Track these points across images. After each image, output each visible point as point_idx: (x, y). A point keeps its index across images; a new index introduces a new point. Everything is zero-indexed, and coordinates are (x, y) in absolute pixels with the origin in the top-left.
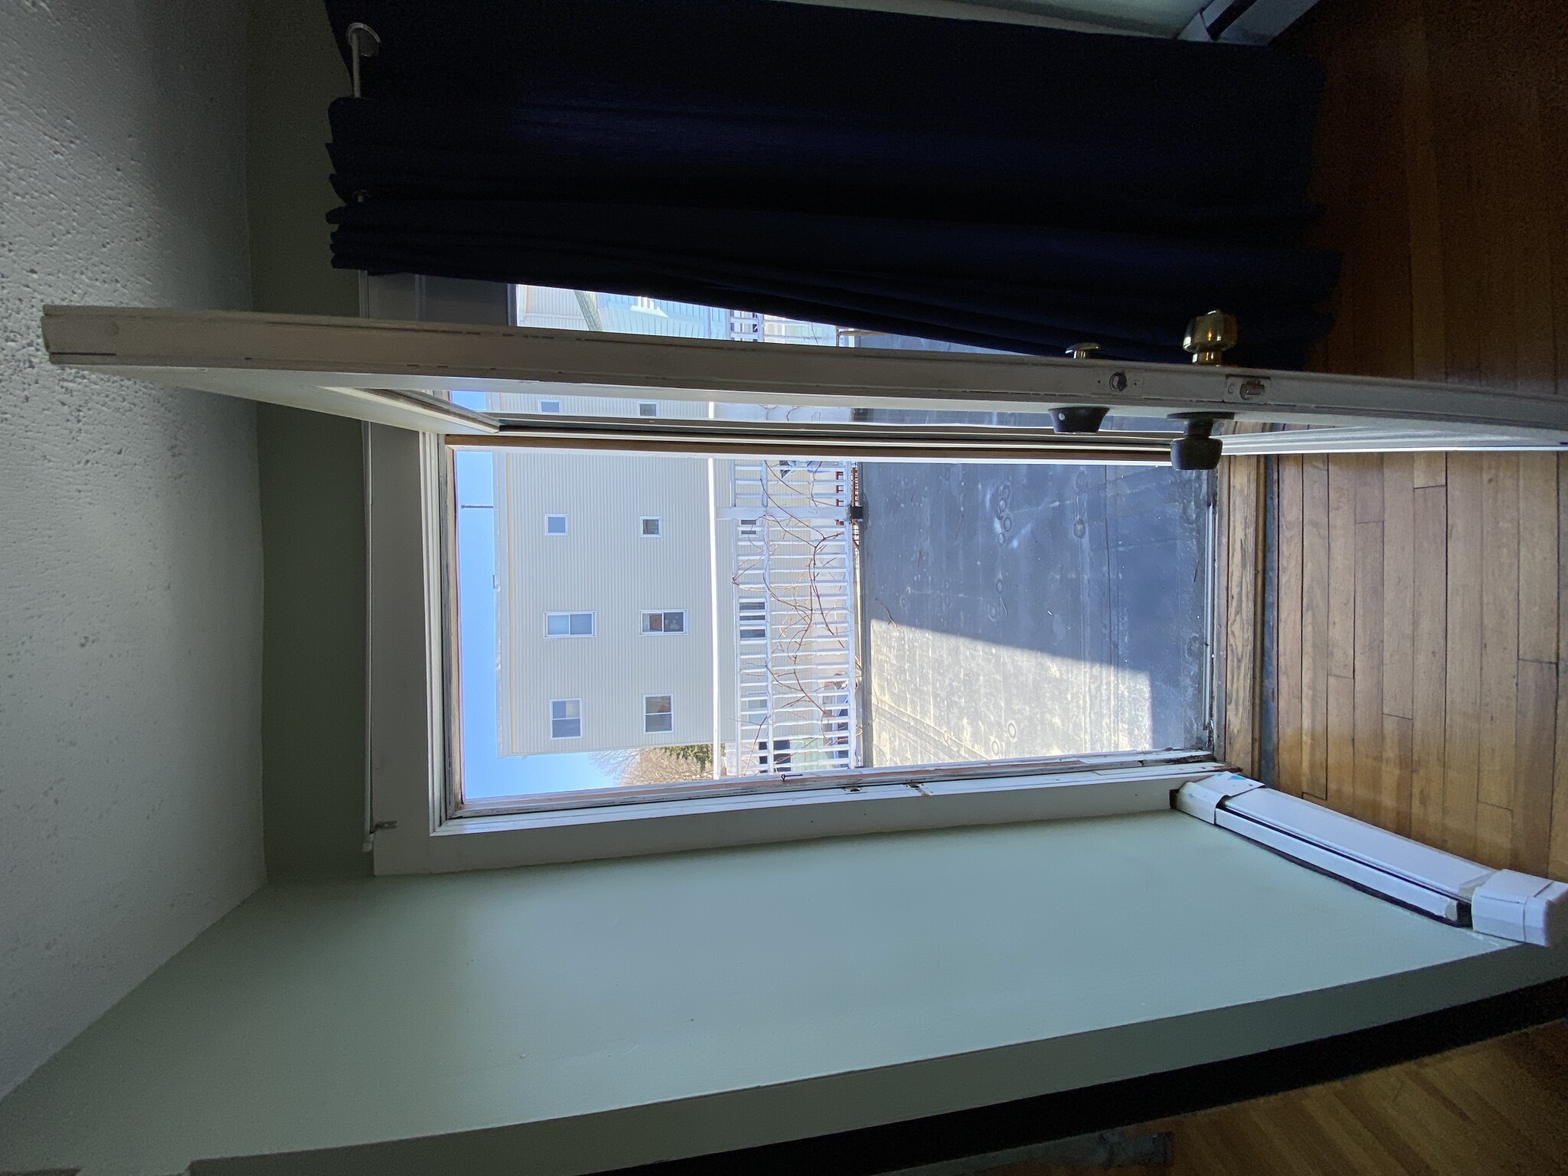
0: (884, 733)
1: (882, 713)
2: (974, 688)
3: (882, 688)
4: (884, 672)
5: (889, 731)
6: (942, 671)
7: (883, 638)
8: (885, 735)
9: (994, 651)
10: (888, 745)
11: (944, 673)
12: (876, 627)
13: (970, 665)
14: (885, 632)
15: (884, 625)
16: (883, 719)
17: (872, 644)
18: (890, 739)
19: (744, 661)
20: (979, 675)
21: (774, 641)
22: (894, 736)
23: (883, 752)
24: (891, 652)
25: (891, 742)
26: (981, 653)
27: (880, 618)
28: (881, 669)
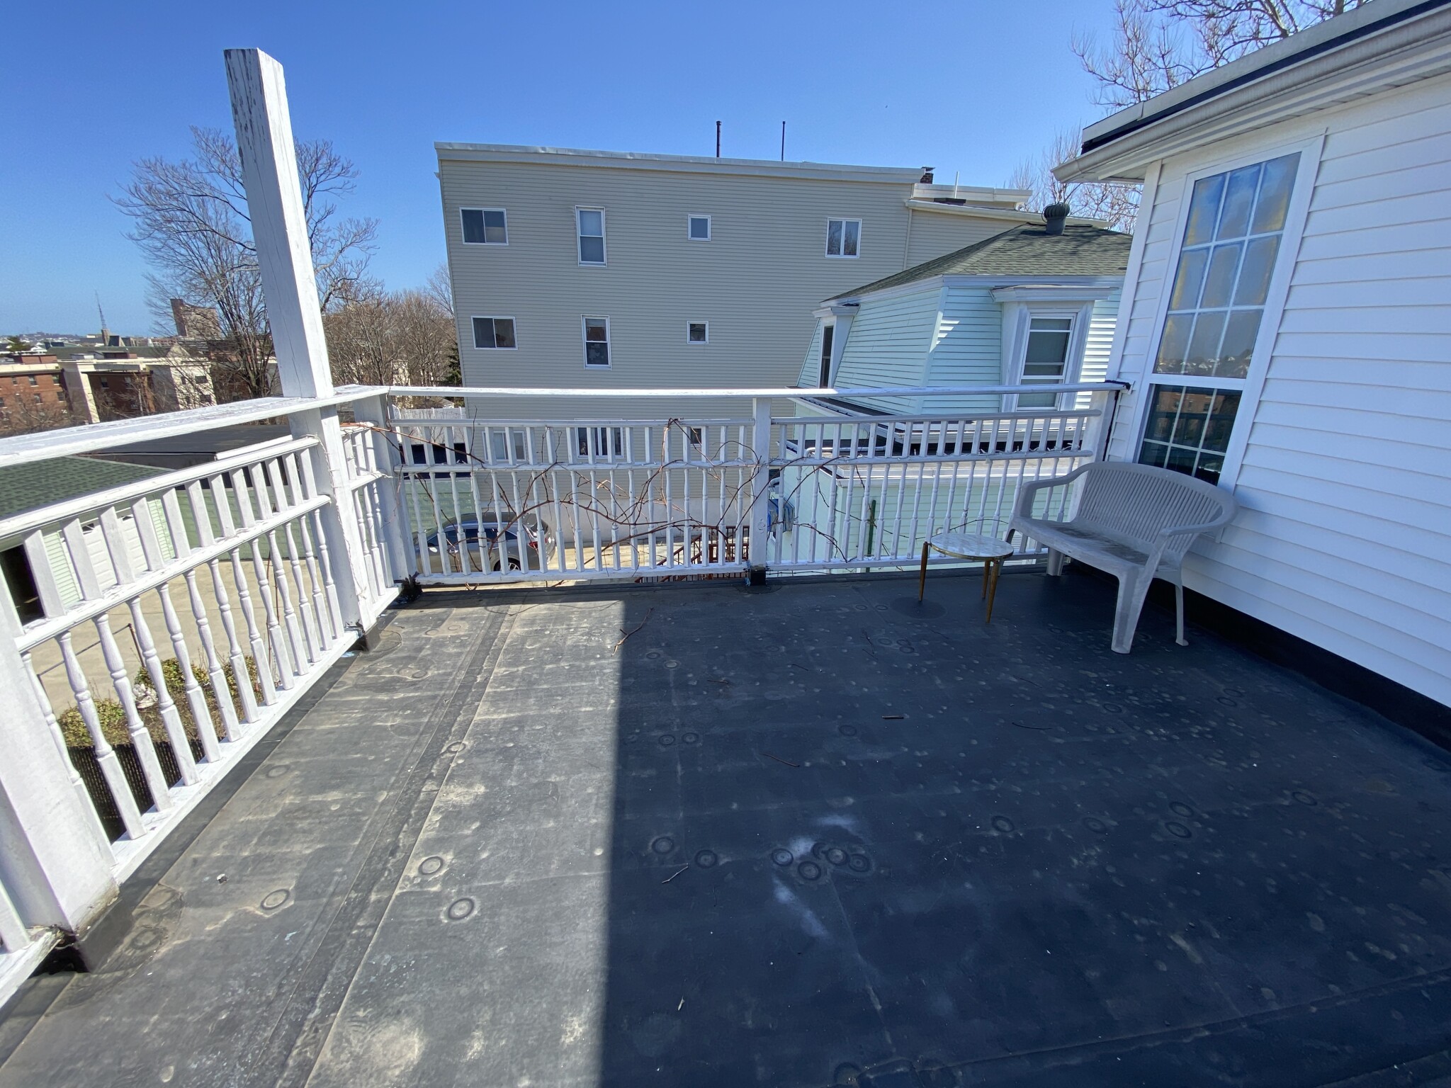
0: (467, 627)
1: (495, 623)
2: (534, 807)
3: (532, 622)
4: (555, 624)
5: (469, 636)
6: (559, 734)
7: (601, 620)
8: (463, 628)
9: (599, 852)
10: (449, 634)
11: (558, 738)
12: (613, 610)
13: (572, 796)
14: (610, 624)
15: (617, 623)
16: (488, 625)
17: (592, 604)
18: (458, 637)
19: (562, 432)
20: (556, 817)
21: (592, 473)
22: (463, 645)
23: (439, 625)
24: (582, 635)
25: (453, 639)
26: (594, 821)
27: (628, 615)
28: (558, 619)
